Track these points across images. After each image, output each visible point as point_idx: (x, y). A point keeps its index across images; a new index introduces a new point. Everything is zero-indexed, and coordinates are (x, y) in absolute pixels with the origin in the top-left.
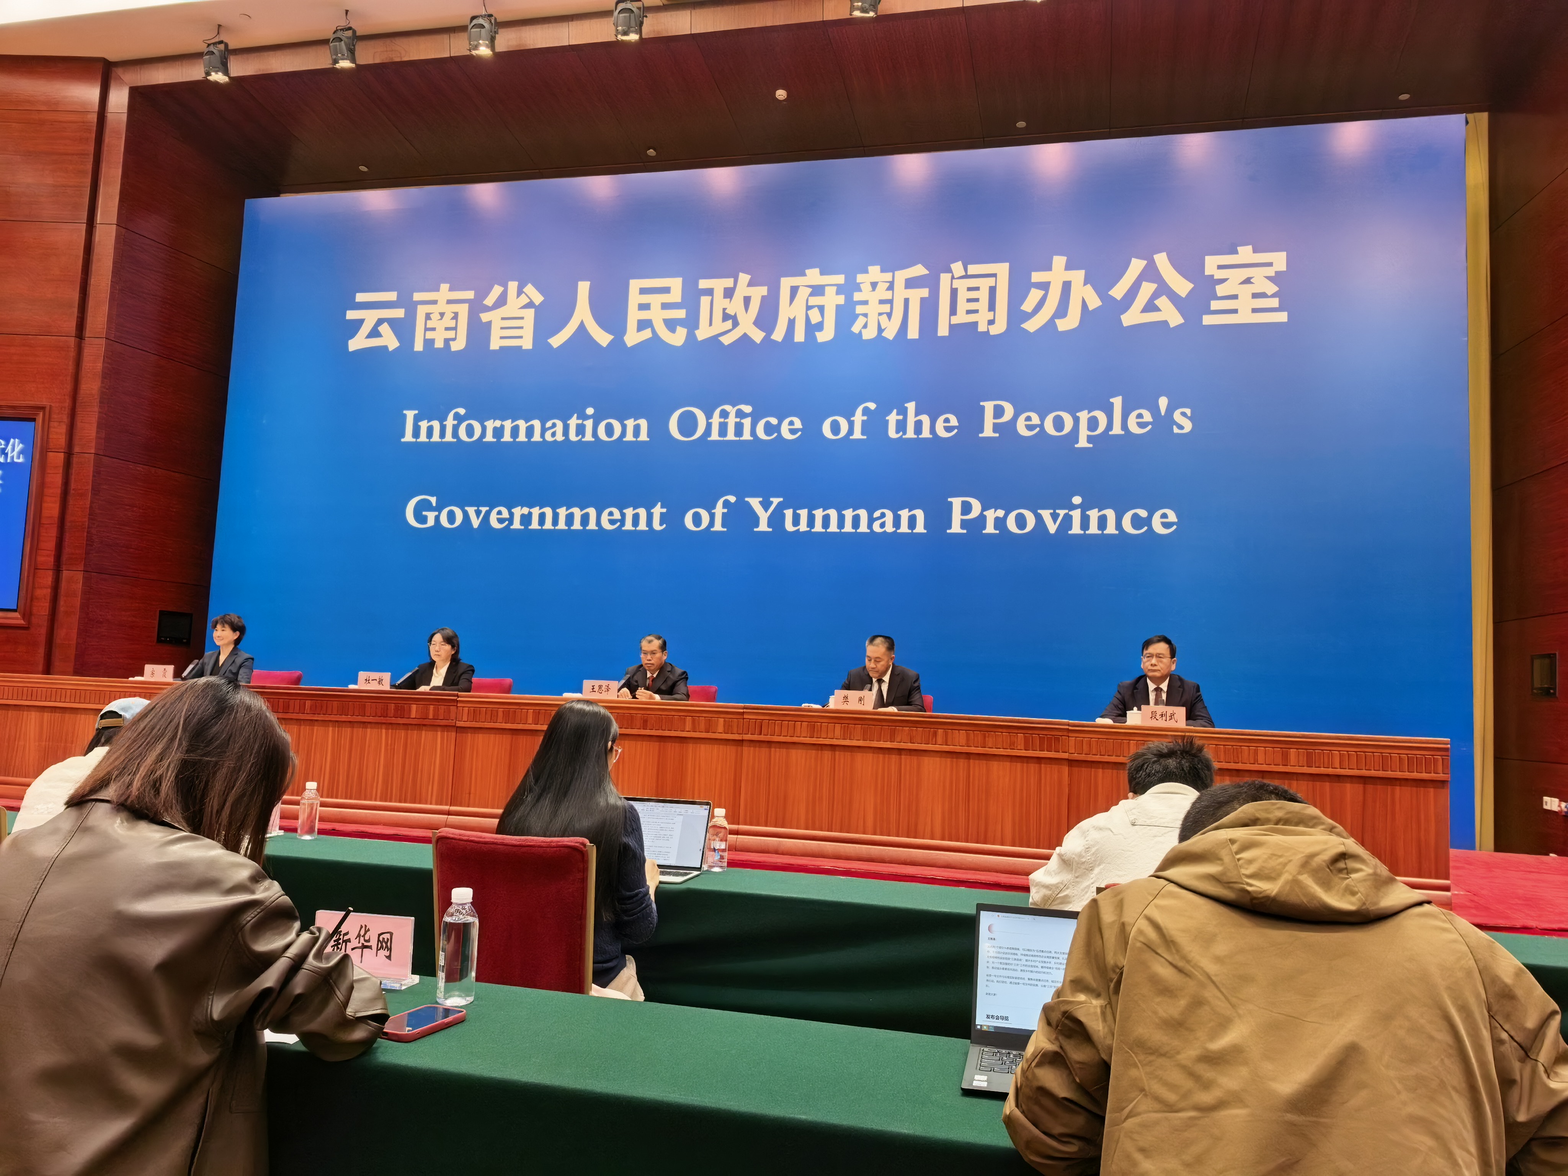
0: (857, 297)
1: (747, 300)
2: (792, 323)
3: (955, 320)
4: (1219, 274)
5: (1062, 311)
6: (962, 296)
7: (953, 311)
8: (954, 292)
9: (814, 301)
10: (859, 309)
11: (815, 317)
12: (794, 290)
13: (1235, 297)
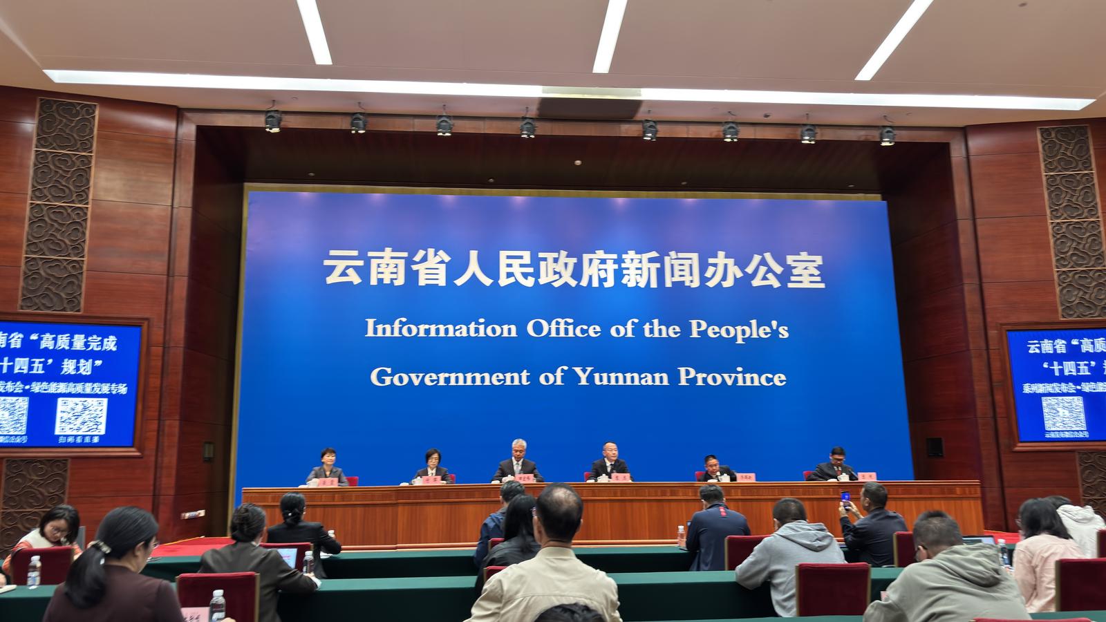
0: (623, 265)
1: (566, 264)
2: (591, 277)
3: (675, 279)
4: (794, 264)
5: (724, 278)
6: (677, 268)
7: (673, 276)
8: (672, 265)
9: (602, 266)
10: (625, 272)
11: (603, 275)
12: (591, 260)
13: (801, 275)
